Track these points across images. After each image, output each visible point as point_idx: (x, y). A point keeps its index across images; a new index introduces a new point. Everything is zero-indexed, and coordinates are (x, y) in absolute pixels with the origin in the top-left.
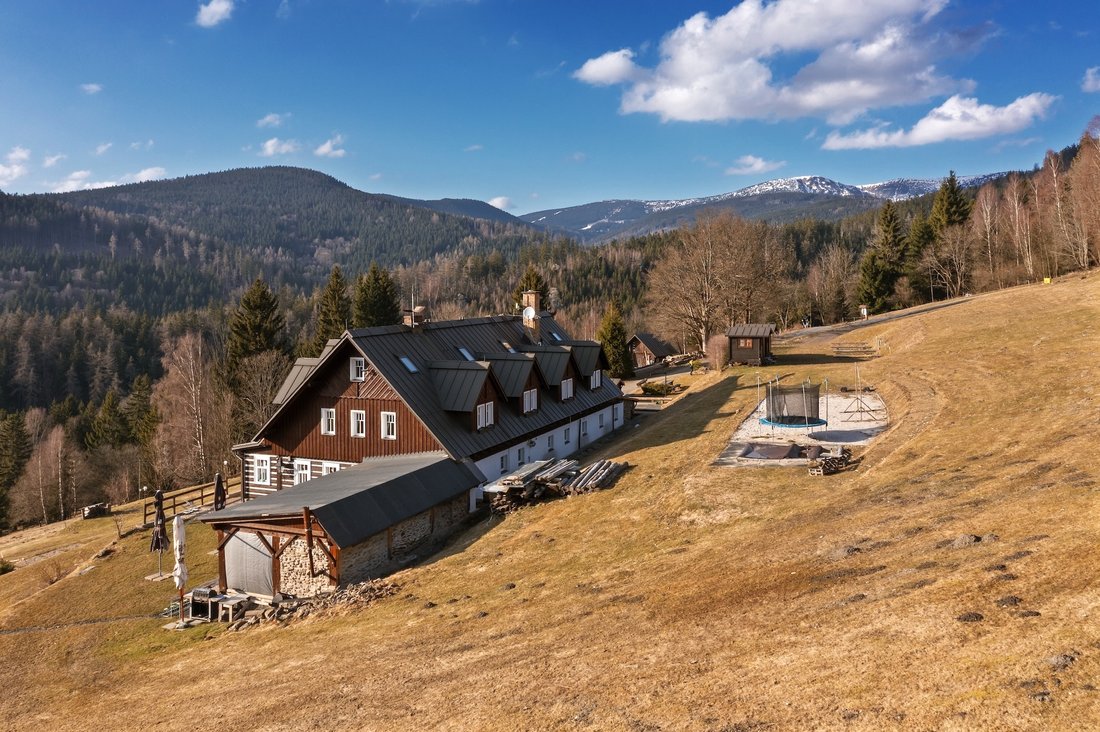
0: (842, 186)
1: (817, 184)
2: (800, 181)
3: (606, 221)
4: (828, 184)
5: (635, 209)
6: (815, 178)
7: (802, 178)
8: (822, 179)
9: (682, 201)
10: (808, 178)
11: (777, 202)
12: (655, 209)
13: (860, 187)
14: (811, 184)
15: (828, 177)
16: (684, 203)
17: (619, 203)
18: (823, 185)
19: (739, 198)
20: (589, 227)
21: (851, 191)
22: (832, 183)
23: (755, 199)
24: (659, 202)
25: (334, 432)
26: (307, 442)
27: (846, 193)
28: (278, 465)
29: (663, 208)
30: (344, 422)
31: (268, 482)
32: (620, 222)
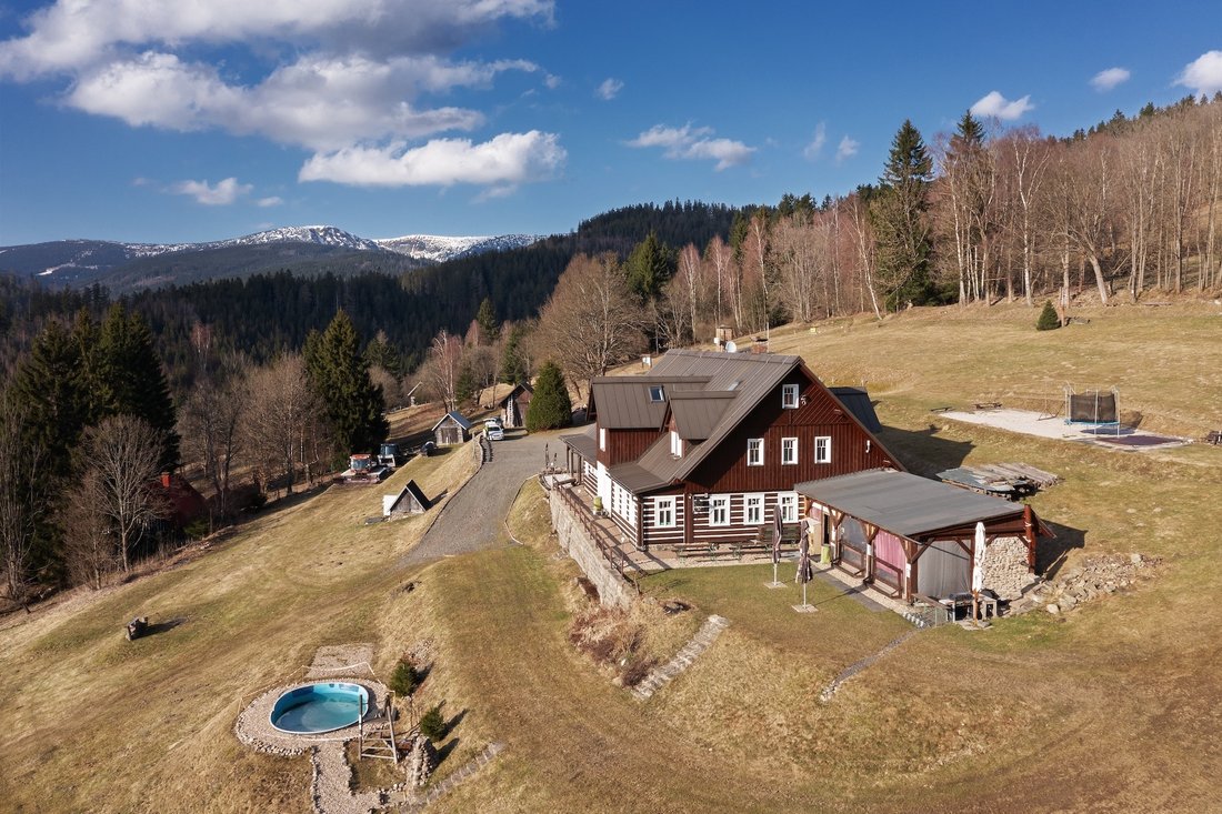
0: (358, 240)
1: (331, 235)
2: (312, 230)
3: (72, 265)
4: (343, 236)
5: (111, 254)
6: (329, 229)
7: (315, 227)
8: (337, 231)
9: (173, 246)
10: (322, 228)
11: (292, 252)
12: (138, 254)
13: (376, 241)
14: (325, 235)
15: (343, 228)
16: (176, 249)
17: (89, 245)
18: (337, 237)
19: (242, 246)
20: (49, 272)
21: (367, 245)
22: (347, 235)
23: (267, 248)
24: (144, 245)
25: (761, 462)
26: (731, 476)
27: (362, 247)
28: (688, 505)
29: (148, 253)
30: (773, 451)
31: (673, 524)
32: (92, 268)
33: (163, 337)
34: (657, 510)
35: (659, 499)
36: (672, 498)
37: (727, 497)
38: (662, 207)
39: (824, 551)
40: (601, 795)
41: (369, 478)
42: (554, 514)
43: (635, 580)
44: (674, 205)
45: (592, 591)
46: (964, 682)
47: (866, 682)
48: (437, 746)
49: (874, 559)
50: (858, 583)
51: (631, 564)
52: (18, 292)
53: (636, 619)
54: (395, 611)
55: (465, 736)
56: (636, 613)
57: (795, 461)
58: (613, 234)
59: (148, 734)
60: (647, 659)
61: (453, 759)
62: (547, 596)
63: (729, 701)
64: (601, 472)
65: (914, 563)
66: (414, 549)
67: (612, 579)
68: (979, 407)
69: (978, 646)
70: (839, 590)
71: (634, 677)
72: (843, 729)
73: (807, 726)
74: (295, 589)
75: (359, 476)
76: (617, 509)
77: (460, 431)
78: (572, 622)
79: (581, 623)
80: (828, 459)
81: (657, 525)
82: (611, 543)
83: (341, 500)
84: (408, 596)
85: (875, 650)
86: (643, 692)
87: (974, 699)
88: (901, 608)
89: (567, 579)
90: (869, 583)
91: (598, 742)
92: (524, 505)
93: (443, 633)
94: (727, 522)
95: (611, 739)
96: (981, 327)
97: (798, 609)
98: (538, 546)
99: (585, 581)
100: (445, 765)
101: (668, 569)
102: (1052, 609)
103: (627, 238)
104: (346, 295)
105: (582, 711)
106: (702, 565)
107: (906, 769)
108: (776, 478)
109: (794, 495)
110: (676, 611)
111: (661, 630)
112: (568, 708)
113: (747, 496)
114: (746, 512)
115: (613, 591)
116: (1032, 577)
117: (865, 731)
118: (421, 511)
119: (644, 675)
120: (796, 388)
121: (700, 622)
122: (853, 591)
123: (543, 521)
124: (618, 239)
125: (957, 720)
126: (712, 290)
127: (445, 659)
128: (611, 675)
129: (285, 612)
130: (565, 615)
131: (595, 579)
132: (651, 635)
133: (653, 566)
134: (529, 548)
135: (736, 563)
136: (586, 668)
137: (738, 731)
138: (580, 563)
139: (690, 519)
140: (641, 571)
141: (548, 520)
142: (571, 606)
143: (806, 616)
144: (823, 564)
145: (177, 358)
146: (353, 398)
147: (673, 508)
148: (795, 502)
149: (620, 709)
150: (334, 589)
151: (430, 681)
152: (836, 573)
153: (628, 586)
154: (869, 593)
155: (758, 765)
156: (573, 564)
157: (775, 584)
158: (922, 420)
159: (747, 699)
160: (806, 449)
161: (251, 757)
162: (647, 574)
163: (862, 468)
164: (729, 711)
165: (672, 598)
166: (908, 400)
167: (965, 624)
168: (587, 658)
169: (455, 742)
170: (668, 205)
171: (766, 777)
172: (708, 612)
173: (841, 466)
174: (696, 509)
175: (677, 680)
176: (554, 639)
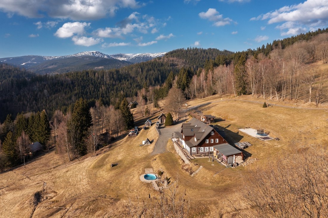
0: (105, 55)
3: (30, 62)
5: (40, 58)
6: (97, 52)
7: (93, 52)
8: (99, 52)
9: (56, 57)
10: (95, 52)
11: (87, 59)
12: (47, 59)
13: (109, 55)
14: (96, 53)
15: (101, 52)
16: (57, 57)
17: (34, 57)
18: (99, 54)
19: (75, 57)
20: (24, 64)
21: (107, 56)
22: (102, 54)
23: (81, 58)
24: (48, 57)
25: (208, 143)
26: (203, 145)
27: (106, 57)
28: (197, 149)
29: (49, 59)
30: (210, 141)
31: (195, 152)
32: (35, 63)
33: (63, 87)
34: (193, 150)
35: (193, 148)
36: (195, 148)
37: (203, 148)
38: (186, 49)
39: (217, 156)
40: (189, 187)
41: (135, 134)
42: (175, 147)
43: (190, 160)
44: (190, 48)
45: (184, 161)
46: (230, 175)
47: (219, 174)
48: (168, 181)
49: (223, 158)
50: (220, 161)
51: (190, 158)
52: (20, 72)
53: (191, 166)
54: (154, 163)
55: (171, 180)
56: (191, 165)
57: (213, 142)
58: (174, 57)
59: (124, 181)
60: (193, 171)
61: (170, 183)
62: (177, 162)
63: (203, 177)
64: (183, 141)
65: (227, 159)
66: (152, 152)
67: (187, 160)
68: (246, 128)
69: (233, 170)
70: (218, 162)
71: (191, 173)
72: (216, 180)
73: (212, 179)
74: (134, 159)
75: (133, 134)
76: (186, 148)
77: (150, 124)
78: (181, 166)
79: (183, 166)
80: (218, 142)
81: (193, 152)
82: (186, 154)
83: (131, 140)
84: (155, 161)
85: (220, 171)
86: (192, 175)
87: (230, 177)
88: (225, 165)
89: (179, 159)
90: (222, 161)
91: (188, 181)
92: (170, 145)
93: (164, 167)
94: (203, 151)
95: (189, 181)
96: (253, 105)
97: (212, 165)
98: (173, 152)
99: (182, 160)
100: (169, 184)
101: (195, 158)
102: (243, 166)
103: (177, 58)
104: (107, 75)
105: (185, 178)
106: (199, 158)
107: (222, 184)
108: (210, 145)
109: (213, 147)
110: (196, 165)
111: (194, 168)
112: (183, 177)
113: (206, 147)
114: (206, 150)
115: (187, 162)
116: (243, 161)
117: (218, 180)
118: (150, 144)
119: (192, 173)
120: (213, 132)
121: (199, 167)
122: (220, 162)
123: (173, 148)
124: (175, 58)
125: (228, 179)
126: (200, 86)
127: (165, 171)
128: (188, 173)
129: (135, 163)
130: (180, 165)
131: (184, 159)
132: (193, 168)
133: (192, 158)
134: (171, 153)
135: (204, 157)
136: (185, 172)
137: (204, 180)
138: (181, 156)
139: (198, 151)
140: (191, 159)
141: (174, 148)
142: (181, 163)
143: (213, 166)
144: (216, 158)
145: (67, 92)
146: (128, 116)
147: (195, 149)
148: (213, 148)
149: (190, 177)
150: (141, 159)
151: (164, 174)
152: (218, 159)
153: (189, 161)
154: (222, 163)
155: (206, 184)
156: (180, 156)
157: (209, 161)
158: (236, 131)
159: (205, 176)
160: (214, 141)
161: (144, 183)
162: (192, 159)
163: (223, 143)
164: (203, 178)
165: (196, 163)
166: (235, 125)
167: (232, 167)
168: (184, 171)
169: (170, 181)
170: (188, 49)
171: (207, 185)
172: (200, 165)
173: (220, 143)
174: (198, 149)
175: (197, 174)
176: (179, 168)
